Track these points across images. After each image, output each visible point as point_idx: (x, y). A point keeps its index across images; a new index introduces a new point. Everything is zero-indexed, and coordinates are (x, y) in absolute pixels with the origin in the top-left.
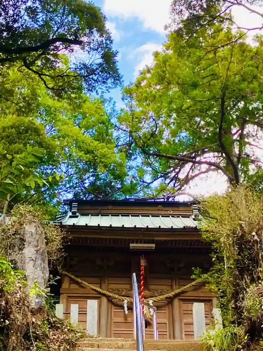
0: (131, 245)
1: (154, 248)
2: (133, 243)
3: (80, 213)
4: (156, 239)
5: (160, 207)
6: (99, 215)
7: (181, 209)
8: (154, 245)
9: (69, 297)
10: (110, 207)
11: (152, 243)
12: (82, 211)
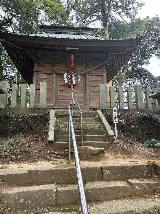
0: (67, 48)
1: (78, 50)
2: (67, 47)
3: (44, 32)
4: (79, 45)
5: (80, 30)
6: (53, 33)
7: (89, 31)
8: (78, 49)
9: (38, 73)
10: (58, 29)
11: (77, 47)
12: (45, 31)
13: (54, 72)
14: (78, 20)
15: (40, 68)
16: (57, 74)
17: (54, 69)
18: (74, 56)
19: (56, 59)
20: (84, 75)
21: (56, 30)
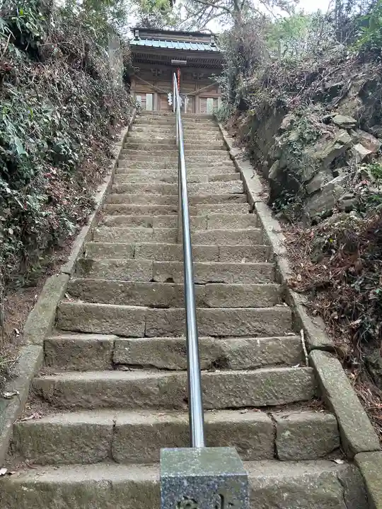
0: (172, 61)
1: (186, 64)
2: (173, 59)
3: (140, 37)
4: (188, 57)
5: (191, 36)
6: (152, 40)
7: (204, 38)
8: (186, 62)
10: (160, 35)
11: (185, 60)
12: (142, 37)
13: (156, 92)
14: (189, 14)
15: (137, 86)
16: (159, 94)
17: (156, 87)
18: (181, 71)
19: (158, 75)
20: (193, 97)
21: (156, 35)
